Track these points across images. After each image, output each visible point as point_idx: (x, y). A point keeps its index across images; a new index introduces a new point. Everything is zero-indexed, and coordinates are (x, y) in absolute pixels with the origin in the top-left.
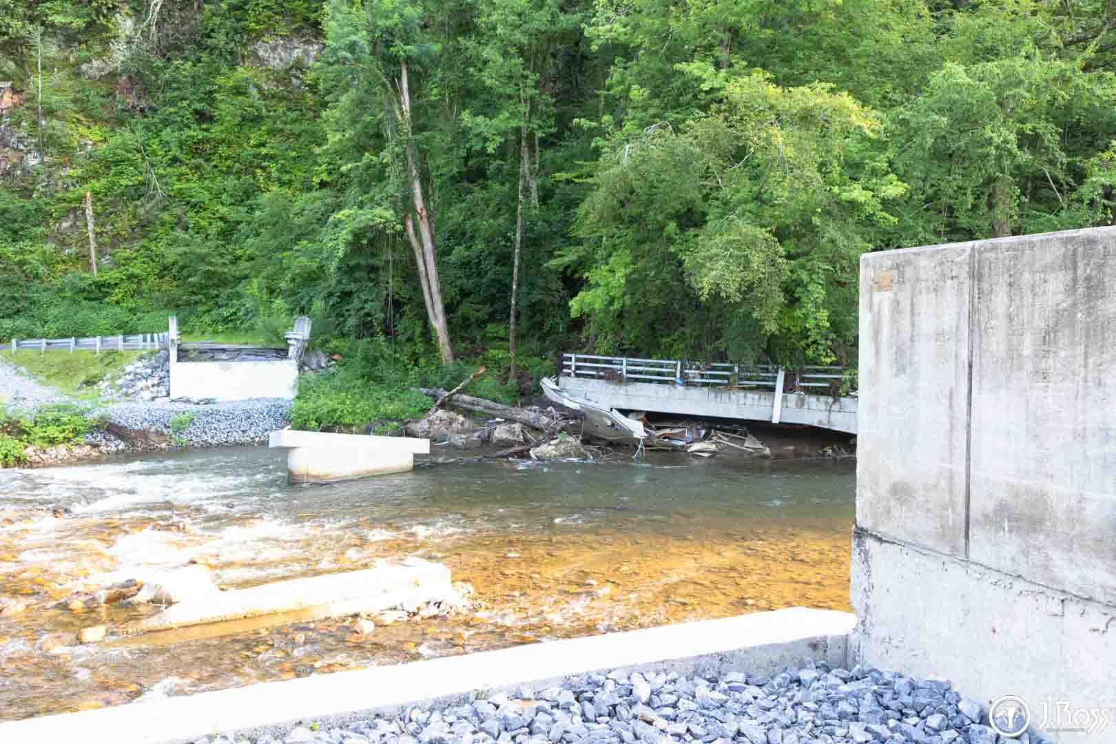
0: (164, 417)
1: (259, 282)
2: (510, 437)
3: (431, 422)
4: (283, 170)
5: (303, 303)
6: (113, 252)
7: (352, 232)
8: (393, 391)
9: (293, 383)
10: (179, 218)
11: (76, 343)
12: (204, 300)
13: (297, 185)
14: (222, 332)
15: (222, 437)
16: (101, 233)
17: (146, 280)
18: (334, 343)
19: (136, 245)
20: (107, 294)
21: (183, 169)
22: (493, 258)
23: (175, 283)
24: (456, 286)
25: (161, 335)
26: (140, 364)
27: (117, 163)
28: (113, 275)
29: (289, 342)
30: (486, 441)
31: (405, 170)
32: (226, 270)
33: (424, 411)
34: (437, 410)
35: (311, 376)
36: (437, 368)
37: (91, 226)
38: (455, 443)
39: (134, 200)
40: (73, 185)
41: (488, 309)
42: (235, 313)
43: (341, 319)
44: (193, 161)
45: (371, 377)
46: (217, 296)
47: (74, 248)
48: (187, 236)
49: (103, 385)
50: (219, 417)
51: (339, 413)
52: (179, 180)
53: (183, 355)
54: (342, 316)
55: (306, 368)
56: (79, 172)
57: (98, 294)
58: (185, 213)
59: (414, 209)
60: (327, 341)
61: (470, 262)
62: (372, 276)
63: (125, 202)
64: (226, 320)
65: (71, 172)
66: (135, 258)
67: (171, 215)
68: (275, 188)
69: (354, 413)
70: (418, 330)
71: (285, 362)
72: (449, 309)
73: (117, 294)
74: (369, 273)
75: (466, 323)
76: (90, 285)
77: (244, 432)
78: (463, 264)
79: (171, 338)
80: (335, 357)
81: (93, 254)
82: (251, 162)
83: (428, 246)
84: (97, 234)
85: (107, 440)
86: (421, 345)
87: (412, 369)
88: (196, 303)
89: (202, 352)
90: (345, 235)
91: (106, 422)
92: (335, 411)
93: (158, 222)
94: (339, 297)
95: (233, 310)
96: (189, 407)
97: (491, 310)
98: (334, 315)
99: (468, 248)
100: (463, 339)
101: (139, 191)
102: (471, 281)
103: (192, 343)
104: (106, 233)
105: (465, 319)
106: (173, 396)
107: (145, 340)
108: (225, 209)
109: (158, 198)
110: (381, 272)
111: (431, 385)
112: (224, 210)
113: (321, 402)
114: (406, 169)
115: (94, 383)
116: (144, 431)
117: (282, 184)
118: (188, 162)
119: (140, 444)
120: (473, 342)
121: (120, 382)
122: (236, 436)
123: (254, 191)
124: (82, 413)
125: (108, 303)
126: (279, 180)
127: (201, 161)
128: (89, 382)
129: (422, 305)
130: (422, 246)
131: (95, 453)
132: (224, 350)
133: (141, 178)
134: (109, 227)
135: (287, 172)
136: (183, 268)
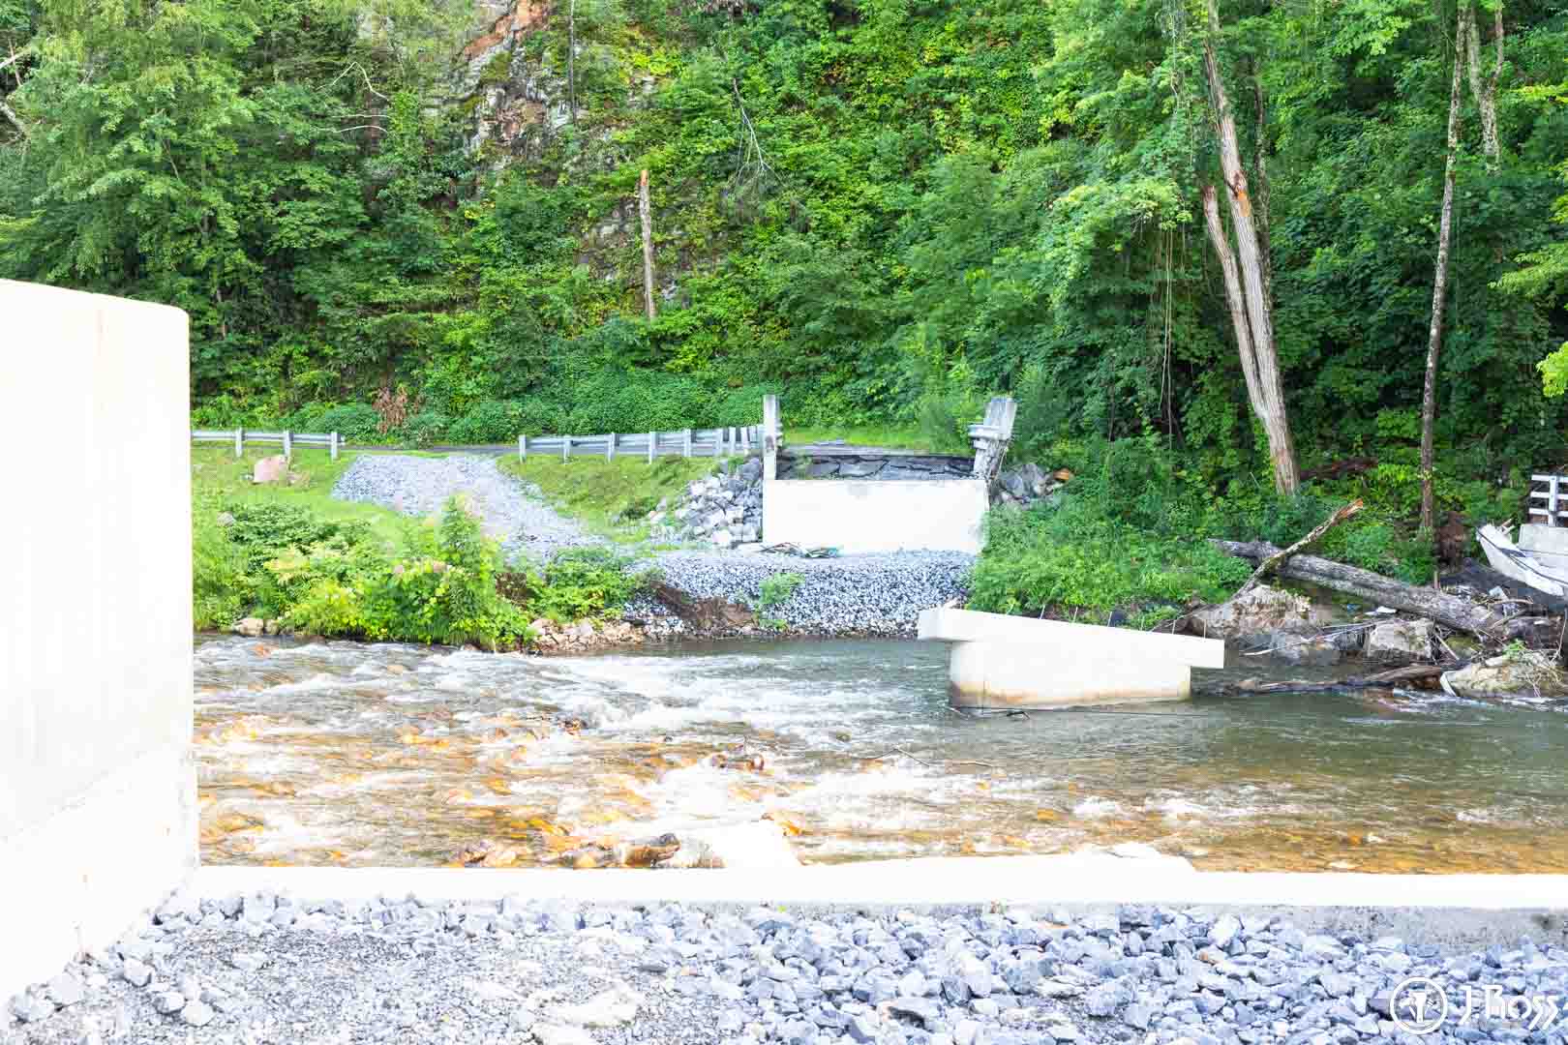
0: (749, 578)
1: (928, 329)
2: (1404, 647)
3: (1239, 609)
4: (984, 108)
5: (1008, 368)
6: (680, 276)
7: (1091, 230)
8: (1169, 545)
9: (979, 523)
10: (794, 209)
11: (617, 444)
12: (832, 365)
13: (1009, 134)
14: (863, 424)
15: (845, 621)
16: (662, 244)
17: (734, 328)
18: (1059, 448)
19: (720, 263)
20: (672, 354)
21: (805, 117)
22: (1396, 271)
23: (783, 333)
24: (1313, 332)
25: (752, 428)
26: (714, 482)
27: (693, 113)
28: (679, 321)
29: (977, 444)
30: (1352, 653)
31: (1205, 99)
32: (871, 307)
33: (1231, 586)
34: (1255, 586)
35: (1013, 509)
36: (1264, 500)
37: (646, 232)
38: (1284, 652)
39: (717, 179)
40: (621, 158)
41: (1382, 378)
42: (885, 389)
43: (1077, 400)
44: (822, 100)
45: (1128, 516)
46: (855, 357)
47: (619, 274)
48: (805, 245)
49: (655, 517)
50: (841, 583)
51: (1059, 584)
52: (795, 138)
53: (787, 466)
54: (1080, 393)
55: (1005, 496)
56: (629, 134)
57: (653, 354)
58: (803, 202)
59: (1219, 176)
60: (1048, 444)
61: (1346, 280)
62: (1136, 315)
63: (702, 184)
64: (869, 403)
65: (616, 134)
66: (718, 288)
67: (779, 206)
68: (966, 143)
69: (1087, 584)
70: (1228, 422)
71: (966, 484)
72: (1293, 379)
73: (686, 354)
74: (1130, 307)
75: (1333, 408)
76: (643, 339)
77: (884, 612)
78: (1331, 285)
79: (766, 435)
80: (1063, 474)
81: (649, 285)
82: (924, 96)
83: (1250, 250)
84: (657, 245)
85: (657, 615)
86: (1230, 452)
87: (1212, 501)
88: (818, 369)
89: (819, 461)
90: (1080, 236)
91: (656, 583)
92: (1051, 579)
93: (757, 221)
94: (1074, 356)
95: (881, 383)
96: (793, 561)
97: (1388, 379)
98: (1062, 392)
99: (1344, 251)
100: (1326, 442)
101: (727, 164)
102: (1346, 321)
103: (803, 444)
104: (672, 242)
105: (1331, 399)
106: (769, 540)
107: (726, 440)
108: (876, 189)
109: (760, 173)
110: (1152, 308)
111: (1249, 533)
112: (872, 191)
113: (1024, 562)
114: (1205, 96)
115: (641, 514)
116: (716, 601)
117: (980, 133)
118: (811, 102)
119: (708, 625)
120: (1346, 447)
121: (681, 513)
122: (872, 620)
123: (929, 151)
124: (619, 566)
125: (671, 371)
126: (976, 126)
127: (834, 99)
128: (634, 513)
129: (1237, 371)
130: (1236, 251)
131: (636, 637)
132: (857, 459)
133: (730, 140)
134: (676, 233)
135: (991, 111)
136: (795, 305)
